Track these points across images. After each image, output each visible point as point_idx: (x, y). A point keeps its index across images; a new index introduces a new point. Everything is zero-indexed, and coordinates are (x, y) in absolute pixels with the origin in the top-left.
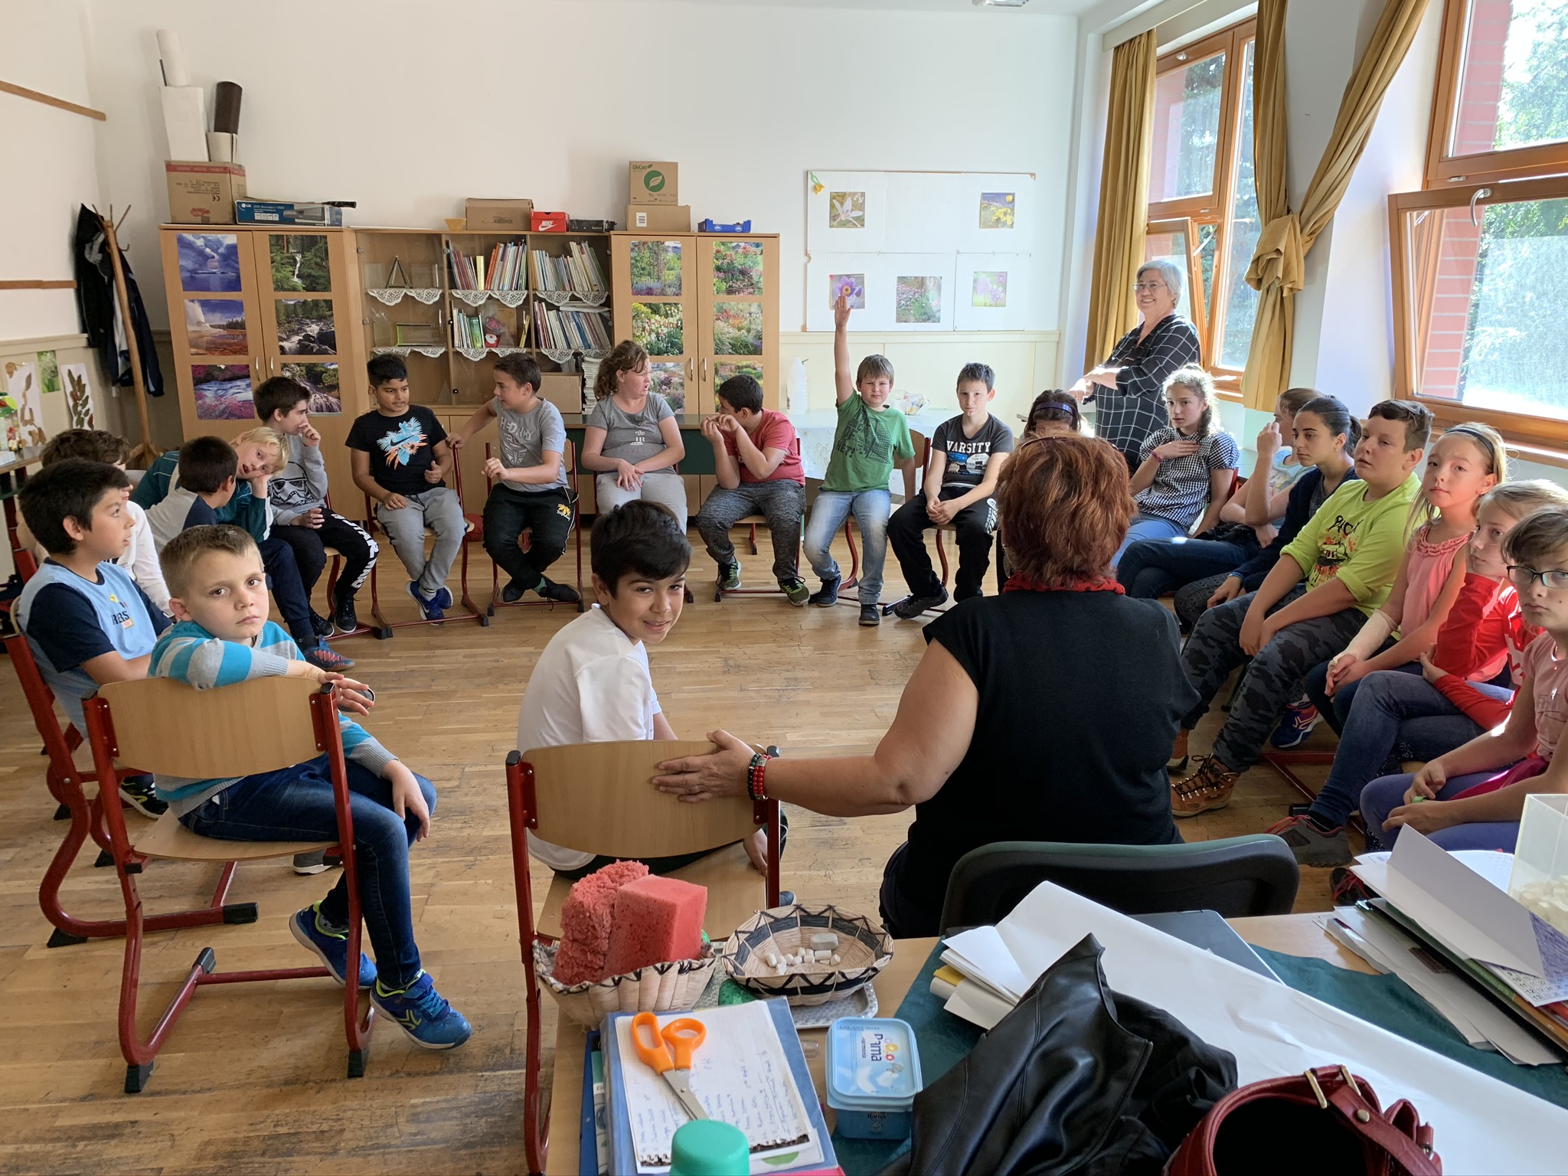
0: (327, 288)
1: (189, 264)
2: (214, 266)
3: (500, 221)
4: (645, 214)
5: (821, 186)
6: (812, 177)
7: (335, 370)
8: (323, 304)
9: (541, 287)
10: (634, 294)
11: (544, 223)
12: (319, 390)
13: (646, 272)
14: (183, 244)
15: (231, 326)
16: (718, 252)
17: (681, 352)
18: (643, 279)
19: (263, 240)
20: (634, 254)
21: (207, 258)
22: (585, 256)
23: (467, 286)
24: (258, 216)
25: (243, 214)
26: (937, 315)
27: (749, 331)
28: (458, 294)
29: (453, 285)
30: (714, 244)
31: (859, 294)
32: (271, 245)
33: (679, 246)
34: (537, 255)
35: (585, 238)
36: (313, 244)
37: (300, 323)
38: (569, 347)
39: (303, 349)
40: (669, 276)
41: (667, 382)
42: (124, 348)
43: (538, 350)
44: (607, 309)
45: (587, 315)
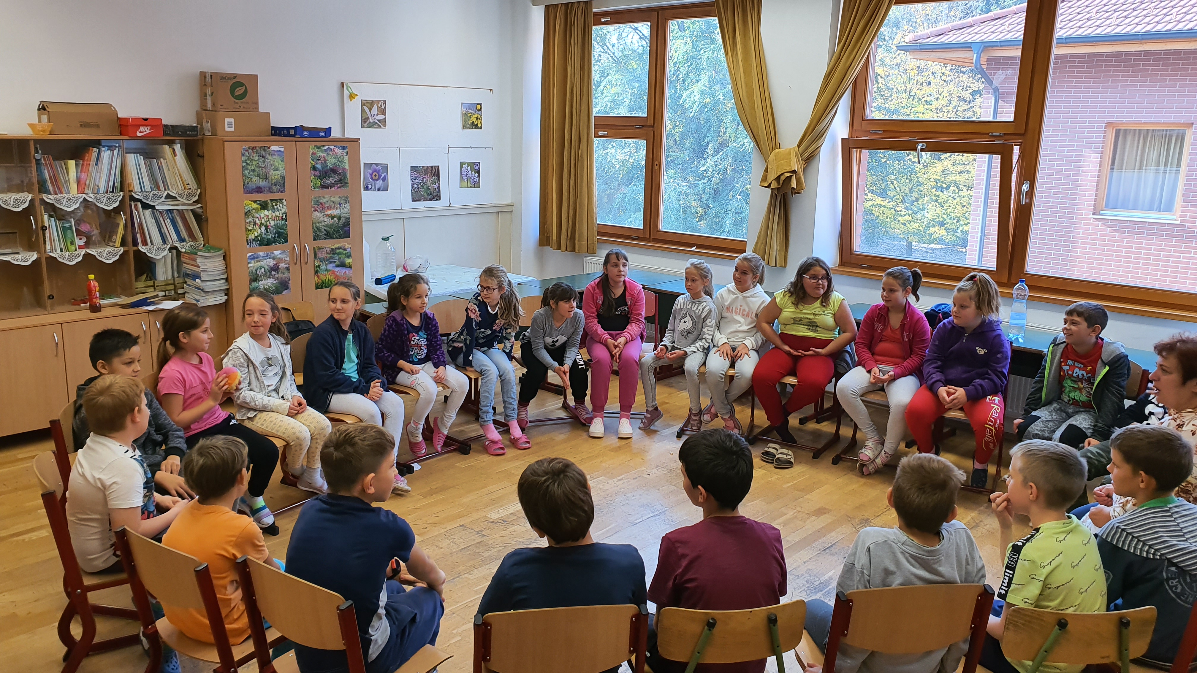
3: (85, 125)
4: (232, 120)
5: (355, 95)
6: (347, 86)
9: (137, 188)
10: (245, 193)
11: (141, 129)
13: (255, 173)
16: (313, 154)
17: (286, 241)
18: (253, 179)
20: (244, 158)
22: (177, 158)
23: (59, 190)
26: (439, 195)
27: (339, 219)
29: (44, 190)
30: (310, 147)
31: (384, 179)
33: (282, 149)
34: (131, 158)
35: (178, 142)
38: (164, 241)
40: (275, 175)
41: (275, 268)
43: (135, 248)
44: (200, 205)
45: (181, 213)
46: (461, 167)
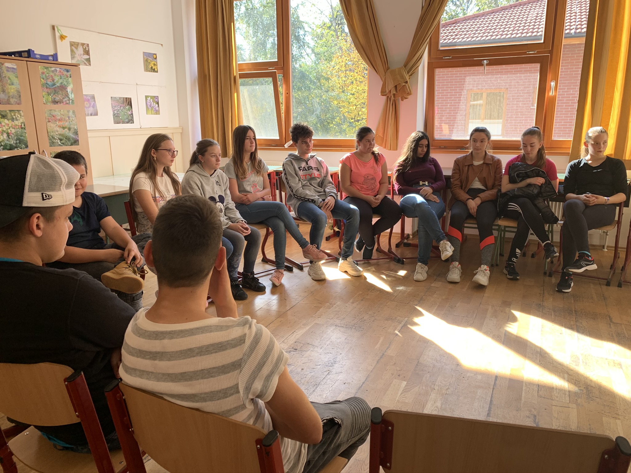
5: (64, 37)
6: (58, 29)
16: (43, 73)
17: (27, 147)
27: (69, 129)
30: (40, 67)
31: (93, 107)
40: (11, 90)
46: (146, 99)
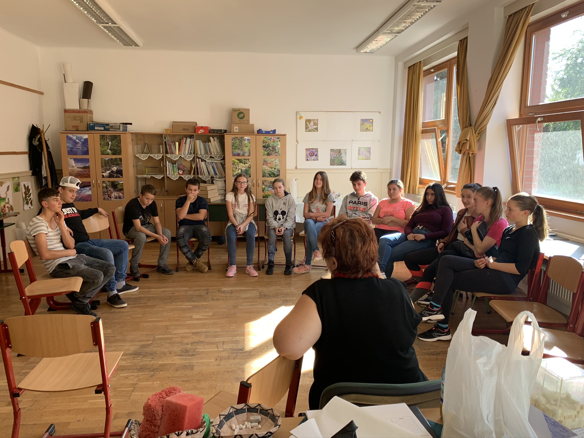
0: (120, 153)
1: (70, 146)
2: (79, 146)
3: (185, 130)
4: (237, 127)
5: (302, 117)
7: (122, 183)
8: (118, 159)
9: (199, 153)
10: (233, 156)
11: (200, 130)
12: (116, 191)
13: (237, 148)
14: (69, 138)
15: (84, 168)
16: (264, 140)
18: (236, 150)
19: (97, 136)
20: (233, 141)
21: (77, 143)
22: (215, 142)
23: (172, 153)
24: (96, 128)
25: (91, 127)
26: (345, 163)
27: (275, 169)
28: (169, 156)
29: (167, 152)
30: (262, 138)
31: (316, 155)
32: (100, 139)
33: (249, 138)
34: (198, 141)
35: (216, 136)
36: (116, 138)
37: (110, 166)
38: (209, 175)
39: (111, 176)
42: (45, 176)
43: (198, 176)
44: (223, 161)
45: (216, 163)
46: (359, 150)
